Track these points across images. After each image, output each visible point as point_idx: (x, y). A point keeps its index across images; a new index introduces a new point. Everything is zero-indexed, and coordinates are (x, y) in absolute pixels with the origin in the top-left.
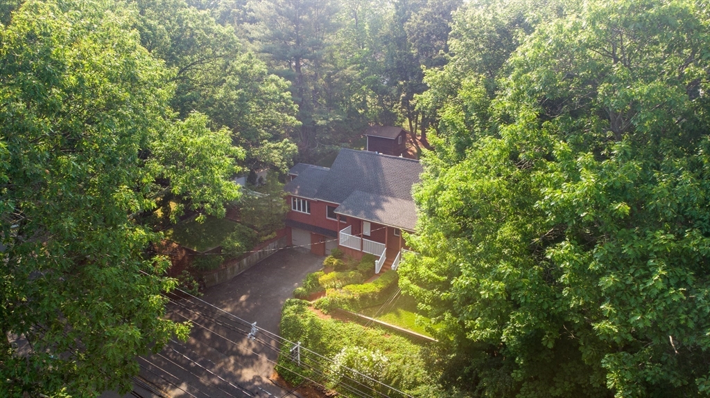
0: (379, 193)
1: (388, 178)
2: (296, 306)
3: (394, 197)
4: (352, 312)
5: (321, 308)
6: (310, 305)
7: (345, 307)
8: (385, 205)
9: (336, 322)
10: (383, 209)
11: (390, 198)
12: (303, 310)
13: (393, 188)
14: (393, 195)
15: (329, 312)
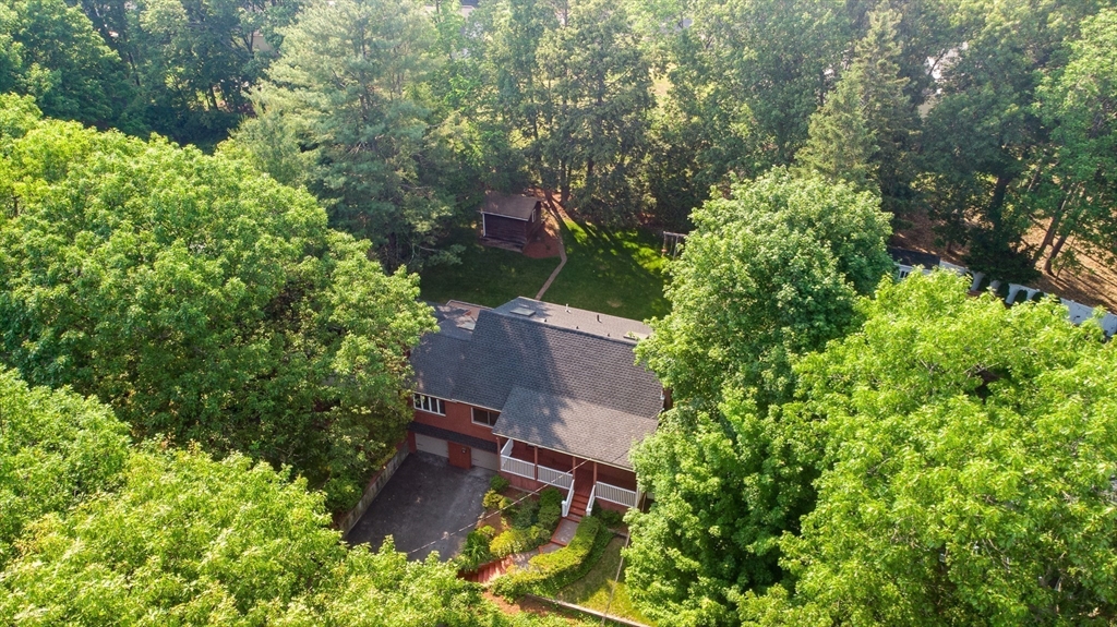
0: (552, 391)
1: (561, 366)
2: (465, 594)
3: (575, 398)
4: (549, 597)
5: (503, 593)
6: (485, 590)
7: (537, 591)
8: (565, 414)
9: (529, 618)
10: (562, 422)
11: (568, 401)
12: (478, 600)
13: (572, 383)
14: (571, 396)
15: (515, 599)
